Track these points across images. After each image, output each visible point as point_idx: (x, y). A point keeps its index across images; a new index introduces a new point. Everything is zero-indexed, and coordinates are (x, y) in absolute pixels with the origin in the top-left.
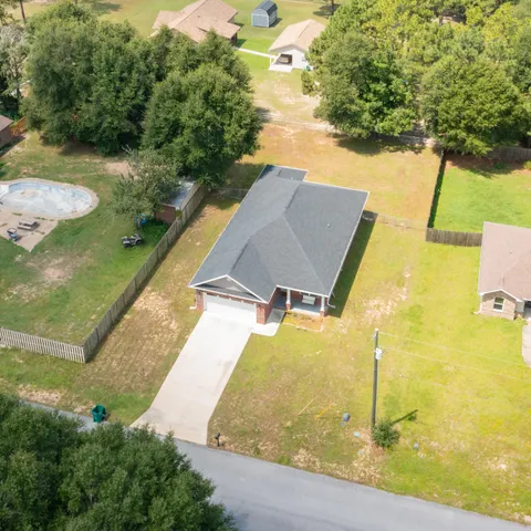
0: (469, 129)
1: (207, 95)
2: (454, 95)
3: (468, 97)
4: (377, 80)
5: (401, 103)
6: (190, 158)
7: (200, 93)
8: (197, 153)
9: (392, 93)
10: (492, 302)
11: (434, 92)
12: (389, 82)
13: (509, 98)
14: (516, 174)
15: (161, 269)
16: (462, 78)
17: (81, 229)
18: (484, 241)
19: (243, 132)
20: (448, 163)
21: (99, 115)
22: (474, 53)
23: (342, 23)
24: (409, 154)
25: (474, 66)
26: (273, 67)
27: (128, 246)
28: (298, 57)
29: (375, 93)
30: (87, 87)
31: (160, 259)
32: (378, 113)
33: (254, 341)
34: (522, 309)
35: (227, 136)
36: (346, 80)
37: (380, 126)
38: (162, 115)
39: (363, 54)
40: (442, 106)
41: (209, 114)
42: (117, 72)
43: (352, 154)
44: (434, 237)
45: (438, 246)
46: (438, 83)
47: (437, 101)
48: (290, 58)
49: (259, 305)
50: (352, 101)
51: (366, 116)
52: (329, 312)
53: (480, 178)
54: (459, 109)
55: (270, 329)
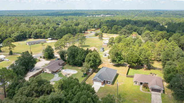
0: (133, 62)
1: (94, 55)
2: (130, 57)
3: (132, 57)
4: (119, 56)
5: (123, 59)
6: (92, 64)
7: (93, 55)
8: (93, 64)
9: (121, 58)
10: (135, 83)
11: (127, 57)
12: (120, 56)
13: (138, 57)
14: (141, 70)
15: (87, 79)
16: (131, 54)
17: (75, 75)
18: (134, 77)
19: (99, 61)
20: (130, 68)
21: (78, 60)
22: (133, 51)
23: (113, 48)
24: (124, 67)
25: (133, 53)
26: (103, 57)
27: (82, 77)
28: (107, 55)
29: (119, 57)
30: (77, 56)
31: (87, 78)
32: (119, 61)
33: (101, 87)
34: (140, 84)
35: (97, 61)
36: (114, 55)
37: (120, 62)
38: (88, 59)
39: (117, 51)
40: (128, 58)
41: (95, 58)
42: (81, 53)
43: (116, 67)
44: (127, 76)
45: (128, 78)
46: (128, 55)
47: (127, 58)
48: (106, 55)
49: (102, 82)
50: (115, 59)
51: (117, 61)
52: (112, 84)
53: (135, 70)
54: (131, 59)
55: (103, 86)
